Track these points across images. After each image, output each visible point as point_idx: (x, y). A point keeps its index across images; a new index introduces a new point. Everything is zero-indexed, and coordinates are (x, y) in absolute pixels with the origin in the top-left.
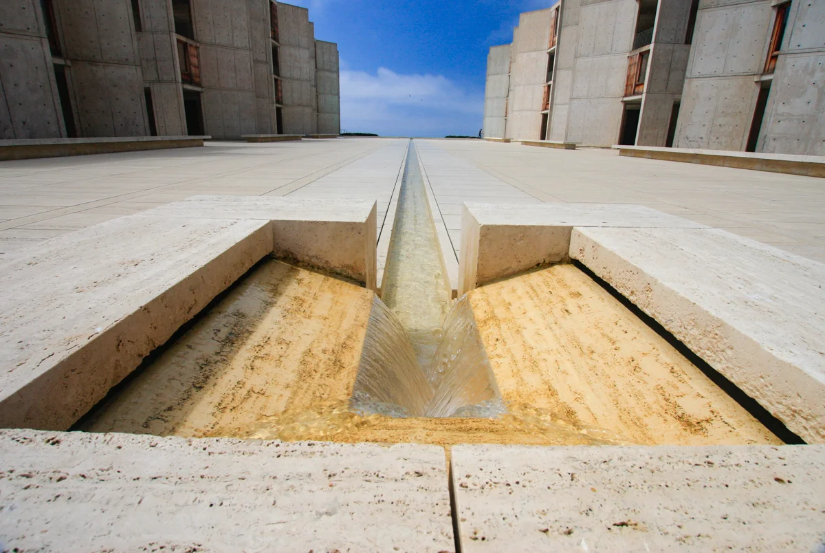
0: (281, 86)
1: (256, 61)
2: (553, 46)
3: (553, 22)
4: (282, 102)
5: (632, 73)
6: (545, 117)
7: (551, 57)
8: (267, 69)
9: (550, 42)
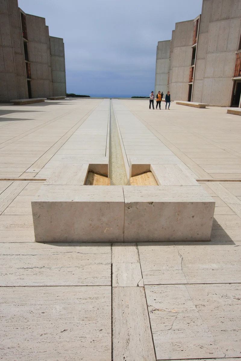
0: (30, 67)
1: (16, 53)
2: (195, 43)
3: (195, 29)
4: (31, 77)
5: (238, 63)
6: (191, 86)
7: (194, 49)
8: (22, 58)
9: (193, 40)
